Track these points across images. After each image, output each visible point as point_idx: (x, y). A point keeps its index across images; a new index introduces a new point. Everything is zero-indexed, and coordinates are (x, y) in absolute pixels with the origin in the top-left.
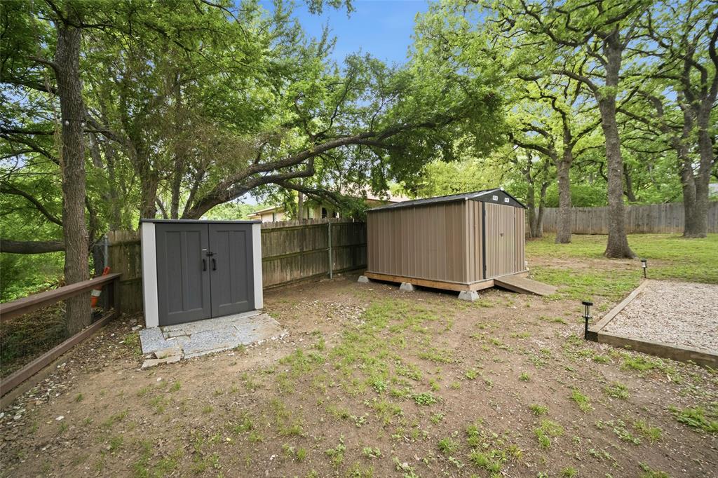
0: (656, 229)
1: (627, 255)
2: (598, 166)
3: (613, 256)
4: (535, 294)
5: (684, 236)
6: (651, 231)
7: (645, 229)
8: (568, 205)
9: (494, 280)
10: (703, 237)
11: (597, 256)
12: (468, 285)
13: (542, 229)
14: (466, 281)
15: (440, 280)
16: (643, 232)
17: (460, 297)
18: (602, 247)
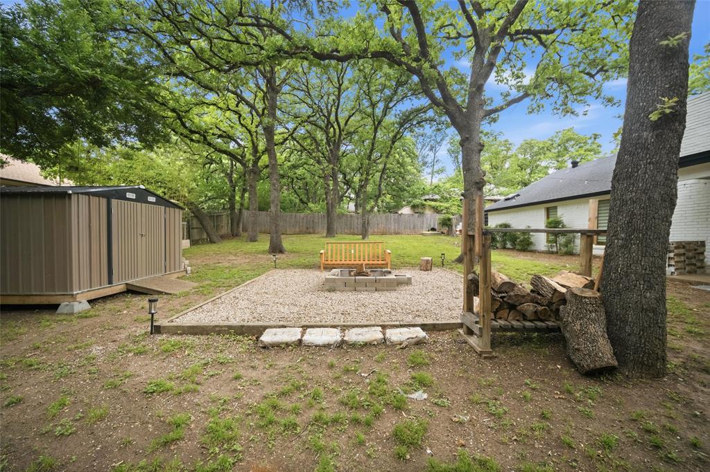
0: (316, 231)
1: (281, 251)
2: (289, 180)
3: (273, 252)
4: (166, 294)
5: (327, 237)
6: (314, 233)
7: (311, 231)
8: (255, 209)
9: (126, 284)
10: (334, 237)
11: (263, 252)
12: (73, 295)
13: (241, 229)
14: (72, 290)
15: (35, 293)
16: (310, 233)
17: (60, 310)
18: (267, 246)
